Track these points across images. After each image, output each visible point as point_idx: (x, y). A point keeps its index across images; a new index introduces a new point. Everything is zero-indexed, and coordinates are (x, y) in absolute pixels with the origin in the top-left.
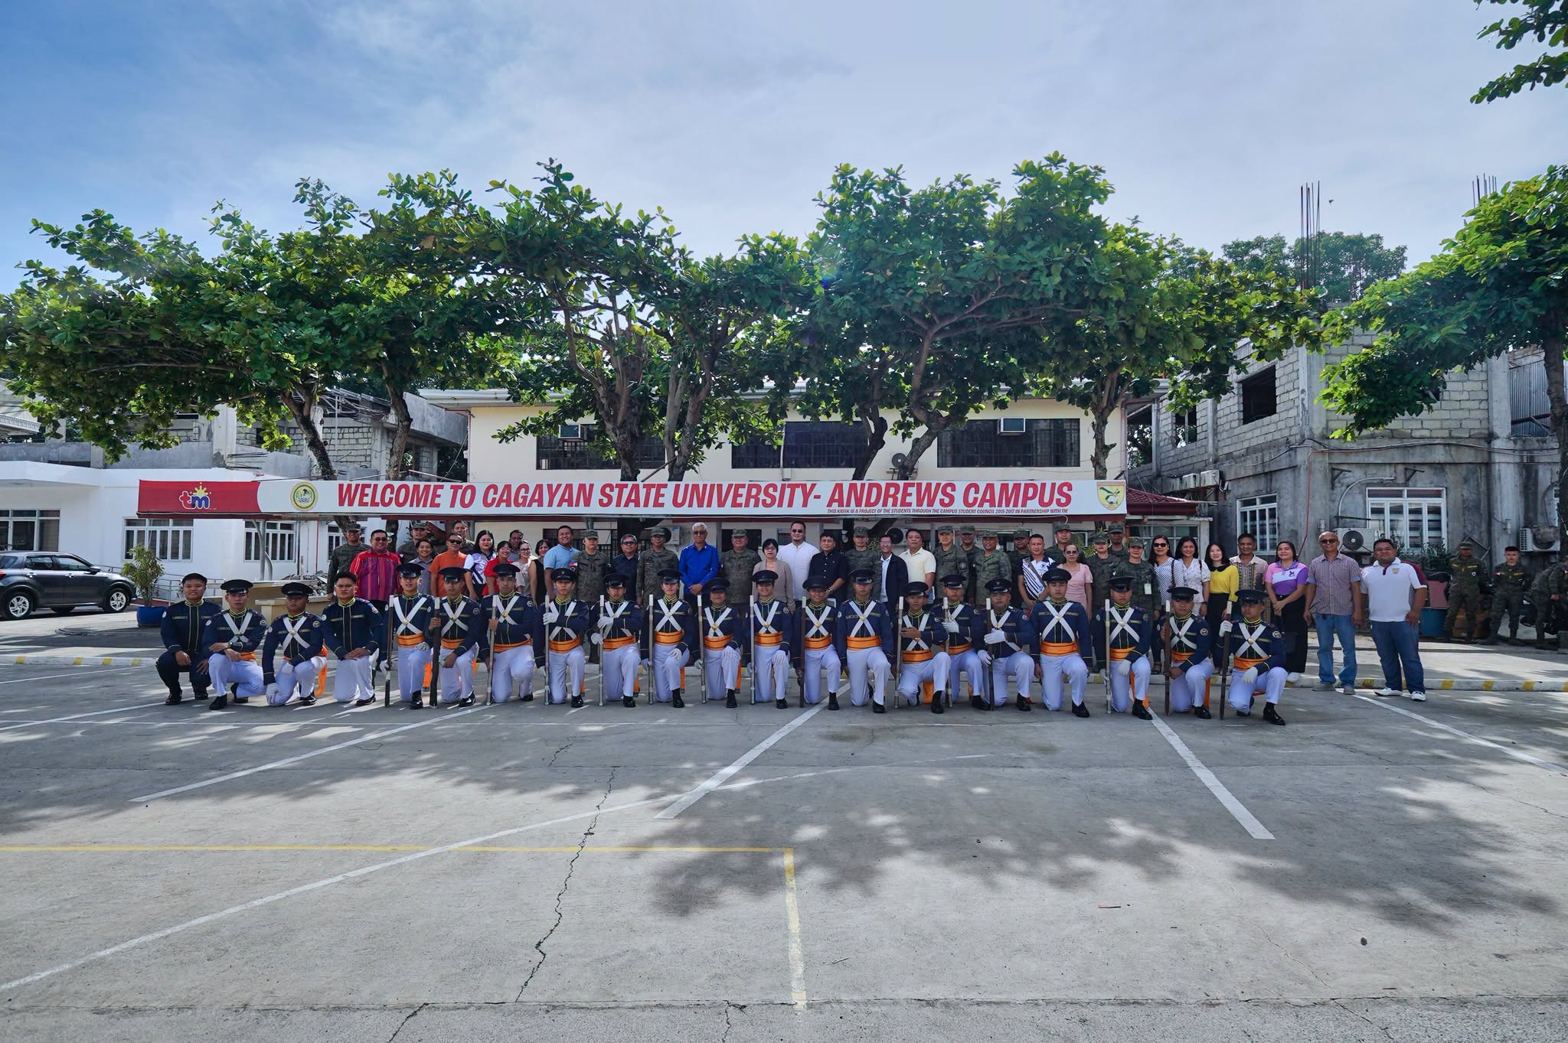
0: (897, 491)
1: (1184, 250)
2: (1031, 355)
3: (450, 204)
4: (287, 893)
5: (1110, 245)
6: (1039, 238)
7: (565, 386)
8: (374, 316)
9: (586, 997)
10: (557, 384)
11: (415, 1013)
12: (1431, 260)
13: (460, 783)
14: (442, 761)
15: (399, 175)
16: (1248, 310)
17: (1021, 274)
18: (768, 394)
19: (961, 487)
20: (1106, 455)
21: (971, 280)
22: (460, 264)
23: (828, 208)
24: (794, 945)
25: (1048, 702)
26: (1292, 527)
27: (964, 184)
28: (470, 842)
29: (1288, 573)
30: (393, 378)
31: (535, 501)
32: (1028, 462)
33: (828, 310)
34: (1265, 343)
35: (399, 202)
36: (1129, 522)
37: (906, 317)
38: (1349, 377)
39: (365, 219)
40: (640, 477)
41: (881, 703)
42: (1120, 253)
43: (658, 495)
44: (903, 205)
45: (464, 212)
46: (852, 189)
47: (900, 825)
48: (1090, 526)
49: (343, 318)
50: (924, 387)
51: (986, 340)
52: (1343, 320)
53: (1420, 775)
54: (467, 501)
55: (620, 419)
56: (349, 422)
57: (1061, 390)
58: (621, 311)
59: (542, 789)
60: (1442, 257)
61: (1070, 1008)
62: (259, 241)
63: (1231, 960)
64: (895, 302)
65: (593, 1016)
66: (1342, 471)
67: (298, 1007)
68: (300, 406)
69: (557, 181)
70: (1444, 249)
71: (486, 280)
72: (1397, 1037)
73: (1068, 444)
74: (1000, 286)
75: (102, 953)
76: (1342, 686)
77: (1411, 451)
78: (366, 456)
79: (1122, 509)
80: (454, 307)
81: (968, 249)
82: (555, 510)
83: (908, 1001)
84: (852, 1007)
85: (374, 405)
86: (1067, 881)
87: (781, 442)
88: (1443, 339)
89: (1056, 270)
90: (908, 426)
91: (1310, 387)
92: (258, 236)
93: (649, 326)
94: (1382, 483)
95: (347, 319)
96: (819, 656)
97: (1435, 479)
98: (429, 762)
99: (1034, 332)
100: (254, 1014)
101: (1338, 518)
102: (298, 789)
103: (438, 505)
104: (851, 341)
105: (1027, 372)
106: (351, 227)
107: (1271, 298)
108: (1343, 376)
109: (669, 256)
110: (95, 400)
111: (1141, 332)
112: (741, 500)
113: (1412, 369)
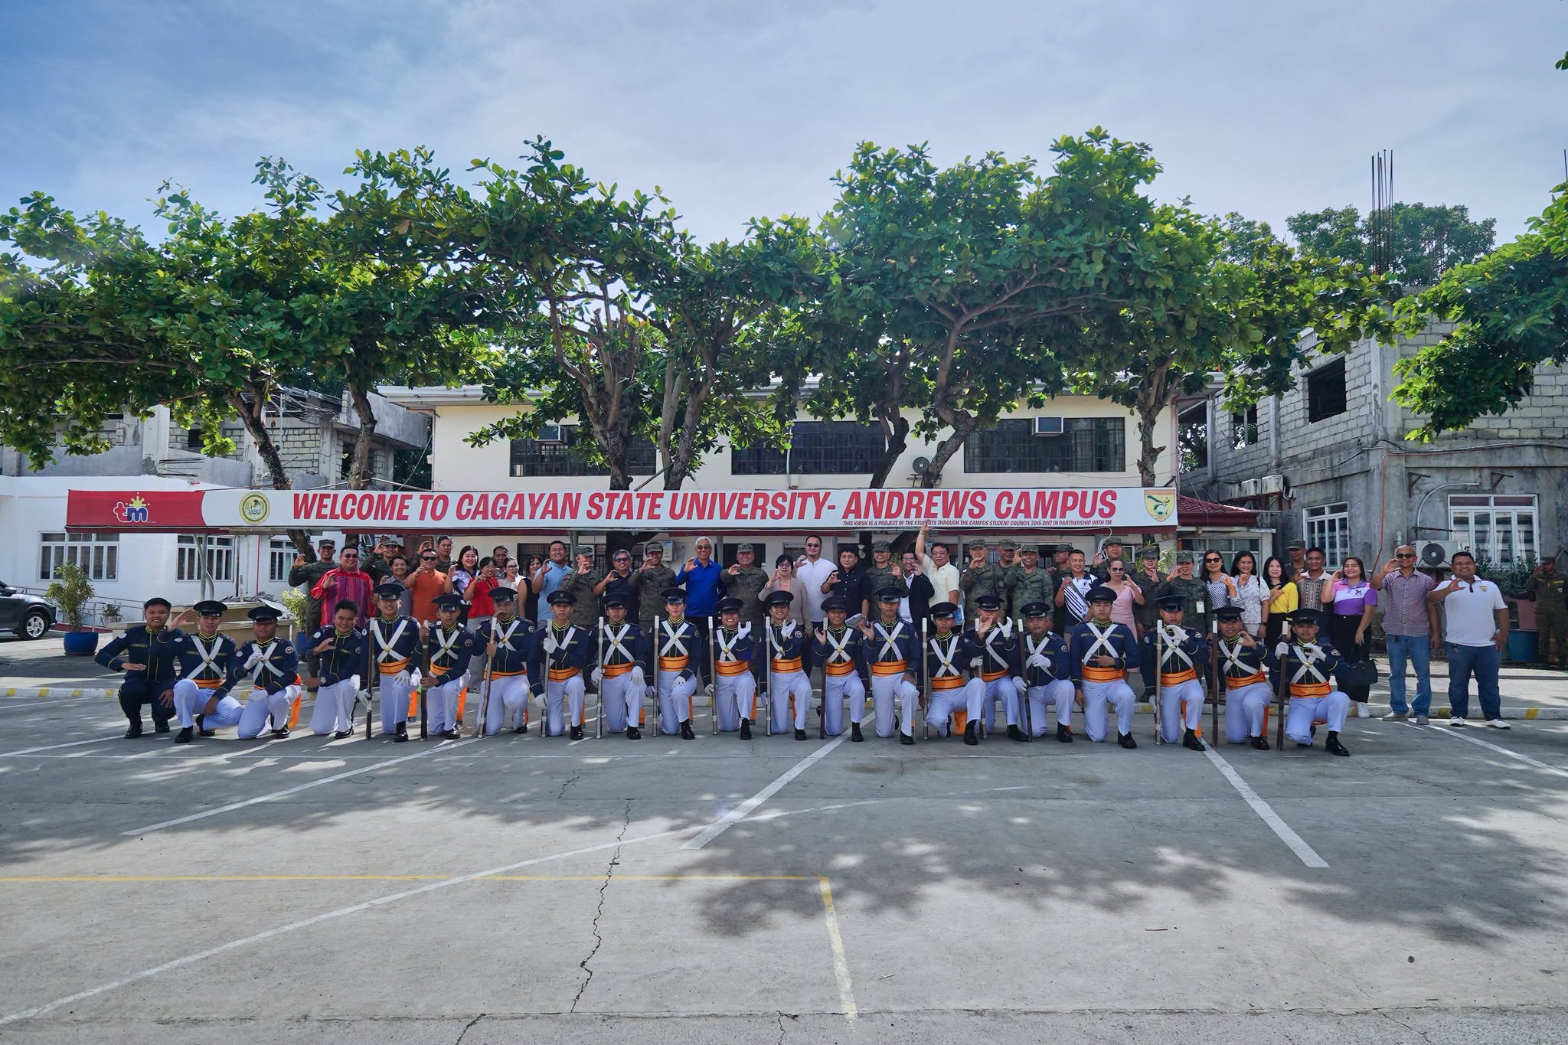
0: (921, 501)
1: (1244, 224)
2: (1070, 348)
3: (426, 183)
4: (315, 919)
5: (1157, 227)
6: (1078, 221)
7: (546, 383)
8: (339, 308)
9: (641, 1008)
10: (537, 380)
11: (474, 1023)
12: (1515, 241)
13: (470, 815)
14: (443, 794)
15: (367, 152)
16: (1312, 298)
17: (1059, 261)
18: (775, 391)
19: (992, 496)
20: (1154, 459)
21: (1005, 268)
22: (436, 250)
23: (846, 188)
24: (839, 964)
25: (1091, 733)
26: (1365, 540)
27: (996, 162)
28: (492, 872)
29: (1354, 591)
30: (357, 375)
31: (516, 512)
32: (1066, 467)
33: (845, 301)
34: (1330, 334)
35: (370, 181)
36: (1181, 534)
37: (930, 307)
38: (1424, 372)
39: (331, 201)
40: (632, 486)
41: (908, 733)
42: (1167, 237)
43: (654, 505)
44: (928, 185)
45: (441, 193)
46: (874, 168)
47: (938, 853)
48: (1138, 539)
49: (305, 310)
50: (950, 383)
51: (1019, 332)
52: (1417, 308)
53: (1490, 806)
54: (438, 512)
55: (610, 421)
56: (295, 422)
57: (1104, 386)
58: (614, 302)
59: (556, 820)
60: (1527, 237)
61: (1116, 1017)
62: (210, 224)
63: (1277, 975)
64: (920, 292)
65: (650, 1024)
66: (1420, 476)
67: (358, 1018)
68: (250, 407)
69: (546, 160)
70: (1530, 229)
71: (464, 268)
72: (1434, 1040)
73: (1112, 446)
74: (1035, 274)
75: (147, 973)
76: (1414, 716)
77: (1498, 453)
78: (313, 461)
79: (1173, 520)
80: (430, 298)
81: (1000, 232)
82: (538, 523)
83: (957, 1011)
84: (903, 1017)
85: (323, 403)
86: (1114, 904)
87: (788, 446)
88: (1529, 330)
89: (1098, 256)
90: (933, 426)
91: (1383, 382)
92: (208, 219)
93: (645, 318)
94: (1465, 490)
95: (308, 310)
96: (842, 683)
97: (1526, 485)
98: (430, 794)
99: (1073, 323)
100: (316, 1024)
101: (1416, 529)
102: (298, 822)
103: (406, 518)
104: (870, 333)
105: (1066, 366)
106: (315, 209)
107: (1336, 284)
108: (1418, 370)
109: (669, 241)
110: (20, 400)
111: (1191, 324)
112: (746, 511)
113: (1495, 363)
